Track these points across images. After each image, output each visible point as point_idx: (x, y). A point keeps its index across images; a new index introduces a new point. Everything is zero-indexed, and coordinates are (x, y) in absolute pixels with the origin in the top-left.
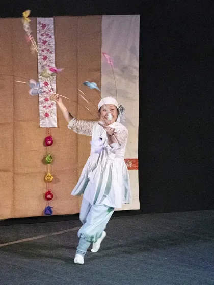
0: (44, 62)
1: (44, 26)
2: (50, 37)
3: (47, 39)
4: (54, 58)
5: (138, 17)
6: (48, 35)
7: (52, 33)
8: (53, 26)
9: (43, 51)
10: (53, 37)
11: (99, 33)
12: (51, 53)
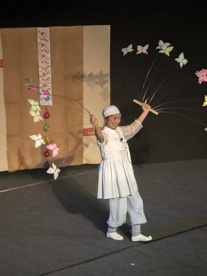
0: (43, 59)
1: (42, 34)
2: (47, 41)
3: (45, 43)
4: (50, 56)
5: (109, 26)
6: (45, 40)
7: (48, 38)
8: (49, 34)
9: (42, 51)
10: (49, 41)
11: (81, 38)
12: (48, 52)
